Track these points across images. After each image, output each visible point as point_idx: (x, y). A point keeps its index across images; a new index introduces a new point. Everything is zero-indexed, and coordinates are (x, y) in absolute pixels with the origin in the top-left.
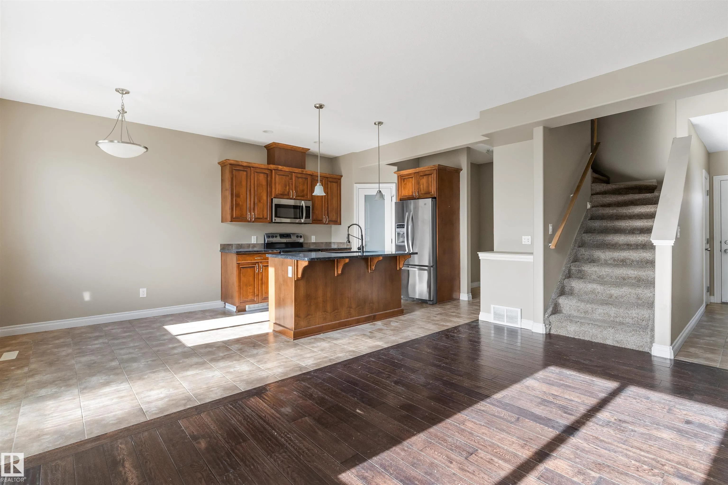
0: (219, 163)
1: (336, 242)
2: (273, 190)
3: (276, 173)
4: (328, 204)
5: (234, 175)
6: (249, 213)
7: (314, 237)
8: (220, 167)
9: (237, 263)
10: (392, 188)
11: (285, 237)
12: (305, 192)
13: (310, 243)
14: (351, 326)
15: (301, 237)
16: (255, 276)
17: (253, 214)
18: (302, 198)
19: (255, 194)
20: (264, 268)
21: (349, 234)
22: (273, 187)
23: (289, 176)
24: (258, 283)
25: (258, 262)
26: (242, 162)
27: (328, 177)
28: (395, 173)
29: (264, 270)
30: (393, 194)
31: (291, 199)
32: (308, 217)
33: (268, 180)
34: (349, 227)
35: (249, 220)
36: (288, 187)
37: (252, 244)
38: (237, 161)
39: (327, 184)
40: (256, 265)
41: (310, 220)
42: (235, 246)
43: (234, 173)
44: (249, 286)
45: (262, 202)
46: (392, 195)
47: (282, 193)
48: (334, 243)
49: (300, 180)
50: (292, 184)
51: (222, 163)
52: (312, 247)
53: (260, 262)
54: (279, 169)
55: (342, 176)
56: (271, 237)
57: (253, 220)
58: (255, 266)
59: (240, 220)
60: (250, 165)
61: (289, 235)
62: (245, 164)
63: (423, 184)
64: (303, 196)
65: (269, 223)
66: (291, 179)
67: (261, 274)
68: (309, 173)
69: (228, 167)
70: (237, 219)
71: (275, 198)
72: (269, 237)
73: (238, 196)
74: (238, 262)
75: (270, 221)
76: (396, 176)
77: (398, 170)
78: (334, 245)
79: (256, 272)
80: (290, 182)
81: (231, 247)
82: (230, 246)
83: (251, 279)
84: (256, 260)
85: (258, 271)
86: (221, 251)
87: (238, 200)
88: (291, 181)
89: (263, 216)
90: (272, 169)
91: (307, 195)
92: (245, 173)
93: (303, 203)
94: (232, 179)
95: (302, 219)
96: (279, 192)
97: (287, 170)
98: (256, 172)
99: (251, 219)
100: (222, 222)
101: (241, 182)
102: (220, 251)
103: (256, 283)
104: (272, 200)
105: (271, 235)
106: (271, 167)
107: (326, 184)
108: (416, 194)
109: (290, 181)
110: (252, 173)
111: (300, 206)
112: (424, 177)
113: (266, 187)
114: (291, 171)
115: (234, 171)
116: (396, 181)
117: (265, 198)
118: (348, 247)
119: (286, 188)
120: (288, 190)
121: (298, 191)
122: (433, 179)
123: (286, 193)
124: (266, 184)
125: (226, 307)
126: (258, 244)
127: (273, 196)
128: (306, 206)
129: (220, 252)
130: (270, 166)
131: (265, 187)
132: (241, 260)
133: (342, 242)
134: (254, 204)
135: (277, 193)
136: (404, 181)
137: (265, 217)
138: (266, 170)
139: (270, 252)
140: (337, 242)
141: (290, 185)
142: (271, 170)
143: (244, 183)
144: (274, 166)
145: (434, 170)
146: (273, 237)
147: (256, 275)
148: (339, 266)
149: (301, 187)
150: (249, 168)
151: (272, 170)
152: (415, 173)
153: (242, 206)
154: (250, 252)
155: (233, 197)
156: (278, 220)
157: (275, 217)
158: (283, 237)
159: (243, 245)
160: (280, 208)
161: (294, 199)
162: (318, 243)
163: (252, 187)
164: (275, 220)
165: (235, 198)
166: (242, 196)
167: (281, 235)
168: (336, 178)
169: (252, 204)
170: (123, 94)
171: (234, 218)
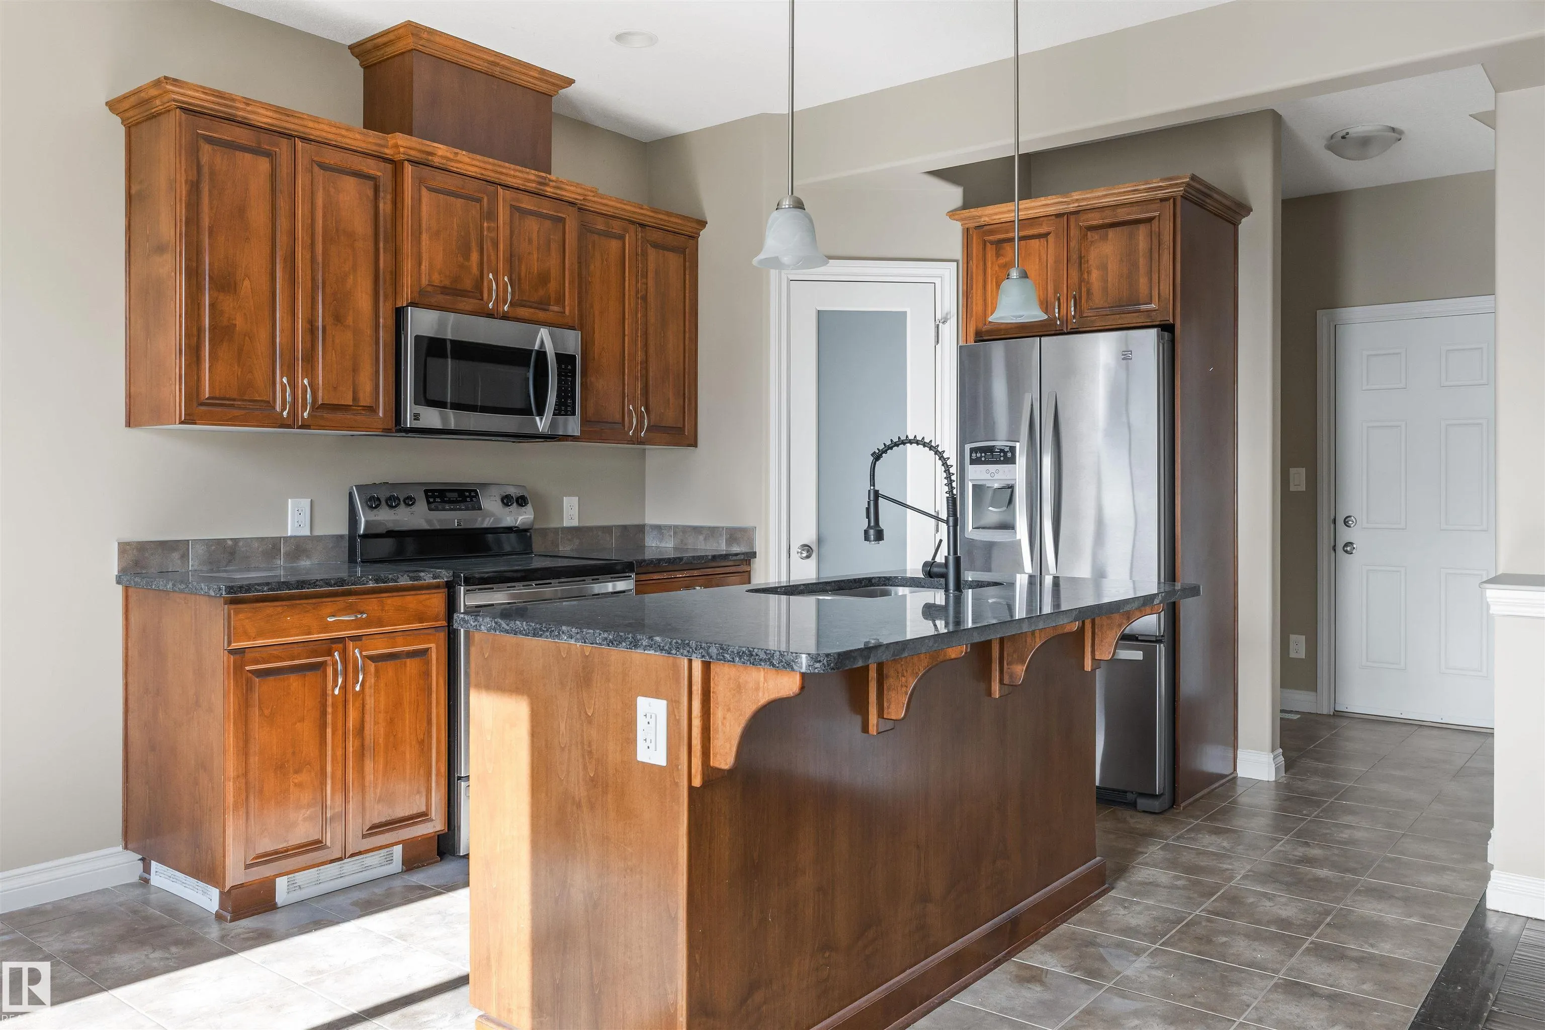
0: (112, 105)
1: (670, 527)
2: (408, 265)
3: (420, 182)
4: (646, 345)
5: (206, 170)
6: (285, 380)
7: (575, 500)
8: (122, 130)
9: (232, 652)
10: (938, 281)
11: (450, 502)
12: (553, 285)
13: (556, 531)
15: (522, 501)
16: (324, 713)
17: (306, 381)
18: (541, 315)
19: (313, 279)
20: (372, 667)
21: (877, 495)
22: (407, 247)
23: (479, 200)
24: (340, 753)
25: (341, 640)
26: (248, 102)
27: (647, 221)
28: (952, 214)
29: (371, 680)
30: (946, 310)
31: (490, 315)
32: (565, 407)
33: (381, 212)
34: (877, 457)
35: (285, 413)
36: (475, 256)
37: (286, 539)
38: (220, 95)
39: (645, 254)
40: (330, 653)
41: (573, 425)
42: (201, 549)
43: (205, 159)
44: (296, 772)
45: (350, 321)
46: (939, 316)
47: (447, 283)
48: (659, 528)
49: (532, 226)
50: (496, 244)
51: (133, 100)
53: (352, 638)
54: (436, 161)
55: (703, 224)
56: (383, 502)
57: (306, 414)
58: (323, 665)
59: (236, 412)
60: (290, 125)
61: (470, 491)
62: (263, 118)
63: (1103, 267)
64: (543, 305)
65: (387, 431)
66: (491, 215)
67: (358, 704)
68: (568, 195)
69: (171, 123)
70: (219, 409)
71: (413, 304)
72: (373, 503)
73: (225, 283)
74: (235, 645)
75: (391, 424)
76: (956, 230)
77: (966, 206)
78: (662, 538)
79: (329, 692)
80: (485, 233)
81: (176, 555)
82: (175, 550)
83: (306, 730)
84: (326, 628)
85: (344, 688)
86: (125, 578)
87: (228, 303)
88: (489, 228)
89: (355, 398)
90: (402, 157)
91: (560, 300)
92: (264, 164)
93: (544, 338)
94: (195, 188)
95: (541, 413)
96: (437, 279)
97: (472, 171)
98: (323, 166)
99: (293, 413)
100: (128, 424)
101: (241, 211)
102: (118, 582)
103: (329, 753)
104: (399, 315)
105: (383, 495)
106: (396, 146)
107: (637, 254)
108: (1064, 311)
109: (485, 224)
110: (299, 168)
111: (532, 351)
112: (1107, 235)
113: (371, 246)
114: (492, 176)
115: (206, 148)
116: (957, 252)
117: (363, 300)
118: (736, 549)
119: (467, 257)
120: (475, 270)
121: (520, 279)
122: (1155, 242)
123: (468, 284)
124: (370, 231)
125: (152, 882)
126: (320, 538)
127: (406, 295)
128: (558, 356)
129: (120, 587)
130: (391, 142)
131: (364, 246)
132: (252, 631)
133: (702, 527)
134: (312, 329)
135: (424, 281)
136: (998, 255)
137: (365, 399)
138: (371, 162)
139: (404, 581)
140: (676, 527)
141: (487, 245)
142: (396, 166)
143: (258, 215)
144: (414, 145)
145: (1162, 200)
146: (392, 502)
147: (329, 710)
148: (892, 673)
149: (535, 256)
150: (284, 142)
151: (401, 162)
152: (1059, 216)
153: (247, 338)
154: (302, 588)
155: (199, 288)
156: (431, 418)
157: (416, 403)
158: (443, 501)
159: (241, 544)
160: (441, 360)
161: (505, 317)
162: (590, 529)
163: (298, 239)
164: (416, 417)
165: (212, 293)
166: (247, 283)
167: (433, 491)
168: (679, 229)
169: (298, 329)
171: (205, 405)
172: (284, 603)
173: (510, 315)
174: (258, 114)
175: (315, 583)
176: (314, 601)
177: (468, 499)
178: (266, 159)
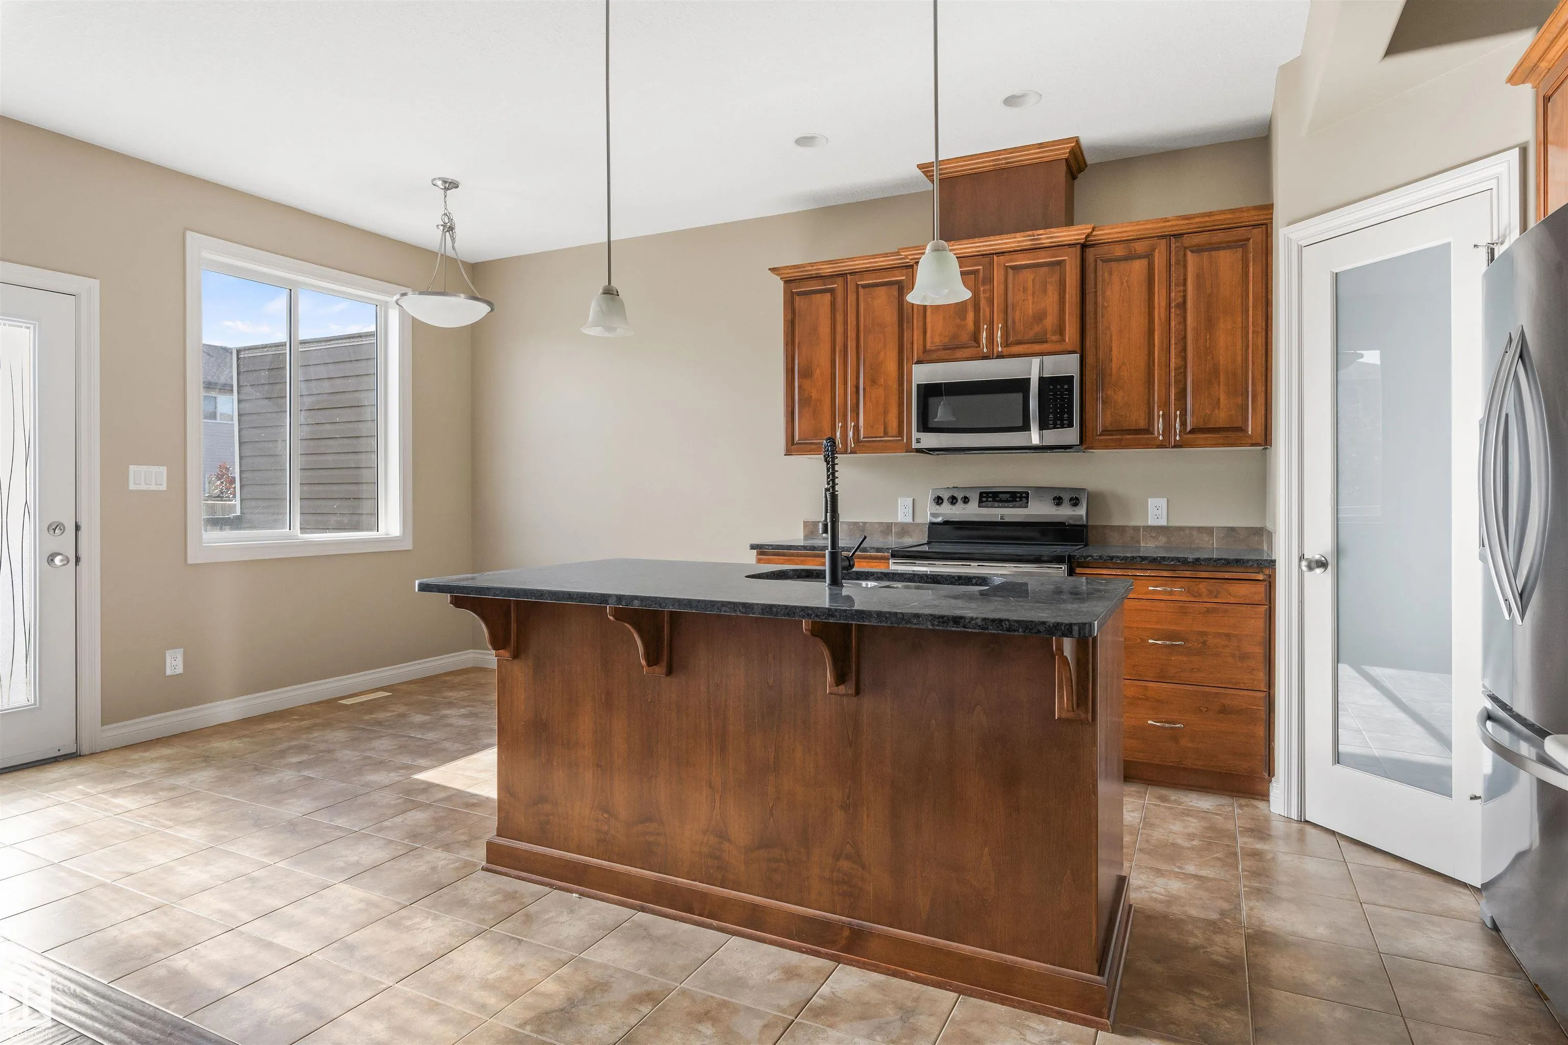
2: (917, 336)
4: (1183, 351)
5: (797, 312)
6: (840, 425)
7: (1163, 502)
10: (1495, 184)
11: (1001, 501)
12: (1051, 321)
13: (1136, 529)
14: (715, 923)
15: (1075, 502)
17: (852, 424)
18: (1035, 349)
22: (916, 324)
23: (975, 272)
26: (812, 265)
27: (1185, 229)
31: (985, 357)
32: (1060, 421)
35: (841, 445)
36: (971, 316)
37: (896, 524)
39: (1182, 262)
41: (1070, 434)
43: (796, 305)
47: (948, 341)
49: (1027, 276)
50: (991, 301)
52: (1149, 547)
56: (947, 501)
57: (853, 445)
59: (813, 447)
60: (843, 269)
61: (1018, 492)
62: (827, 270)
64: (1038, 340)
66: (988, 280)
70: (805, 445)
71: (919, 363)
72: (938, 501)
73: (807, 374)
80: (981, 295)
87: (809, 384)
88: (988, 287)
89: (886, 432)
90: (913, 262)
91: (1059, 331)
92: (828, 296)
93: (1037, 367)
96: (936, 340)
97: (969, 252)
98: (864, 286)
99: (846, 444)
101: (815, 329)
105: (947, 496)
107: (1170, 265)
109: (981, 288)
110: (849, 292)
113: (896, 329)
114: (990, 249)
115: (797, 299)
117: (891, 367)
118: (1262, 555)
119: (964, 318)
120: (972, 326)
121: (1015, 323)
123: (965, 337)
126: (918, 524)
127: (914, 357)
128: (1049, 379)
131: (892, 331)
134: (857, 390)
135: (929, 344)
137: (895, 431)
138: (897, 272)
141: (983, 304)
142: (912, 268)
143: (825, 330)
146: (953, 501)
149: (1031, 301)
150: (840, 280)
153: (818, 403)
155: (793, 379)
156: (930, 440)
157: (918, 431)
158: (994, 500)
159: (867, 525)
160: (941, 398)
161: (1000, 356)
162: (1181, 529)
164: (918, 441)
165: (799, 381)
166: (818, 371)
167: (987, 493)
168: (1235, 223)
169: (848, 392)
170: (446, 189)
171: (797, 444)
173: (1004, 354)
174: (822, 269)
177: (1018, 499)
178: (830, 294)
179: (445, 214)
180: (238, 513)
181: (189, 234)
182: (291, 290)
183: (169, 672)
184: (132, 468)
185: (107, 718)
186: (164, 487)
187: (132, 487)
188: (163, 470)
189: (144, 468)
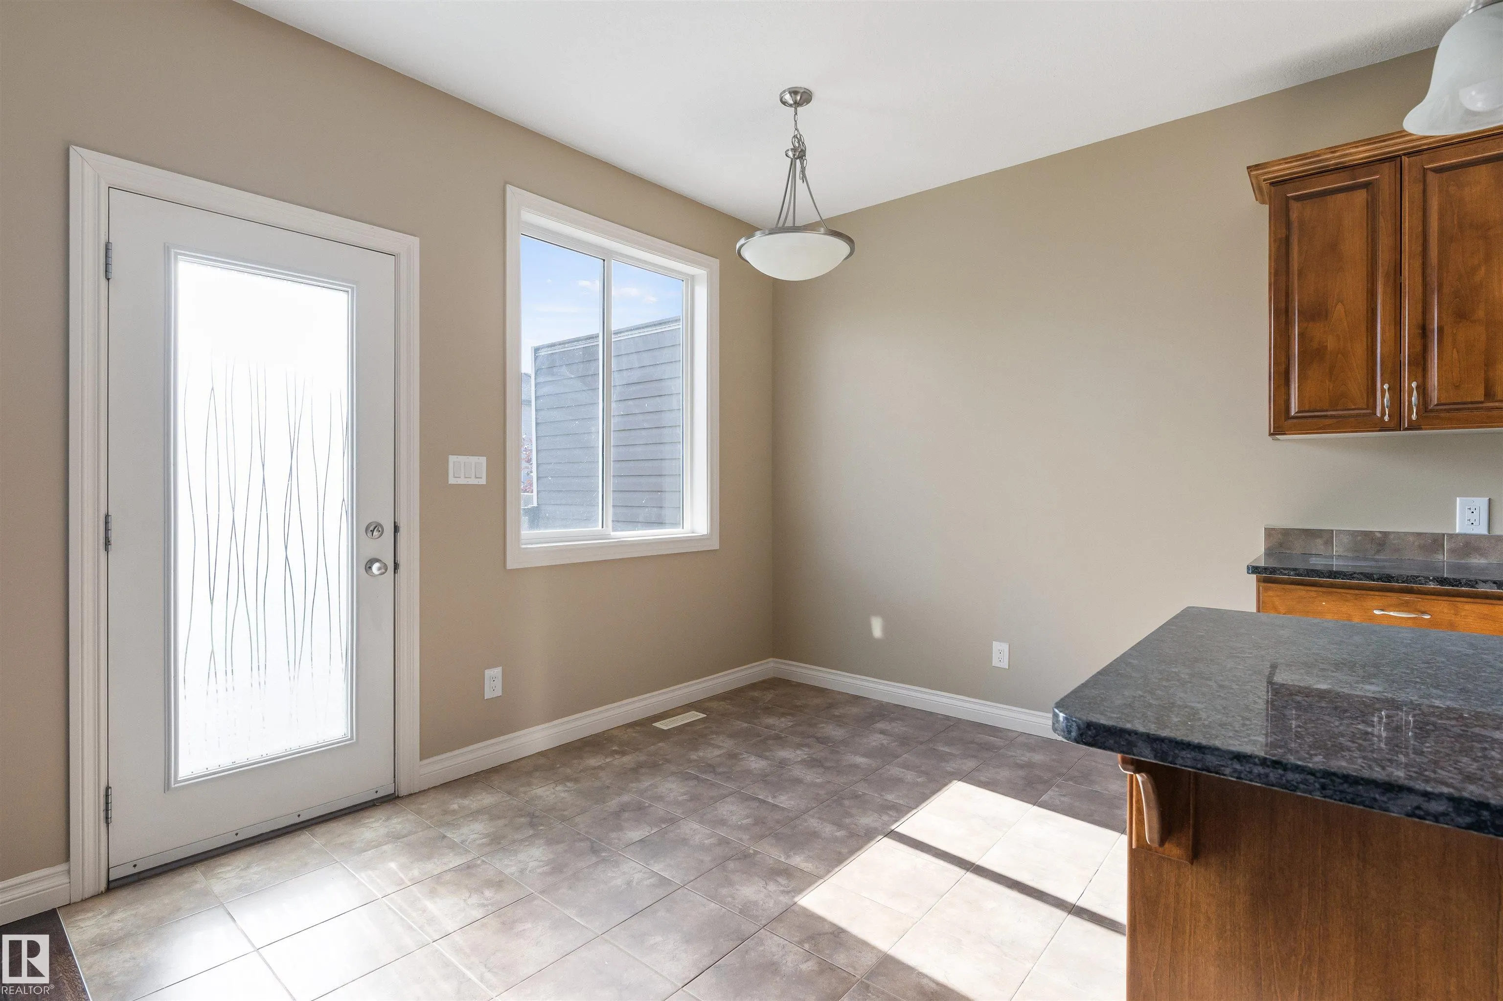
5: (1295, 225)
6: (1387, 387)
17: (1415, 383)
26: (1333, 150)
35: (1386, 418)
37: (1453, 535)
42: (1346, 539)
43: (1294, 216)
57: (1414, 416)
59: (1327, 422)
70: (1313, 420)
73: (1316, 314)
81: (1319, 541)
82: (1321, 537)
87: (1319, 329)
89: (1488, 394)
92: (1361, 196)
99: (1398, 415)
101: (1335, 245)
110: (1406, 180)
115: (1295, 206)
126: (1499, 538)
134: (1423, 332)
143: (1354, 244)
150: (1387, 167)
153: (1340, 356)
154: (1335, 578)
155: (1288, 323)
159: (1392, 537)
163: (1405, 251)
165: (1300, 324)
166: (1339, 307)
169: (1405, 337)
170: (797, 104)
171: (1294, 418)
172: (1320, 589)
174: (1351, 154)
175: (1351, 575)
176: (1357, 592)
178: (1365, 190)
179: (795, 137)
180: (535, 504)
181: (509, 188)
182: (604, 260)
183: (488, 695)
184: (452, 459)
185: (426, 752)
186: (483, 481)
187: (452, 481)
188: (483, 460)
189: (462, 459)
